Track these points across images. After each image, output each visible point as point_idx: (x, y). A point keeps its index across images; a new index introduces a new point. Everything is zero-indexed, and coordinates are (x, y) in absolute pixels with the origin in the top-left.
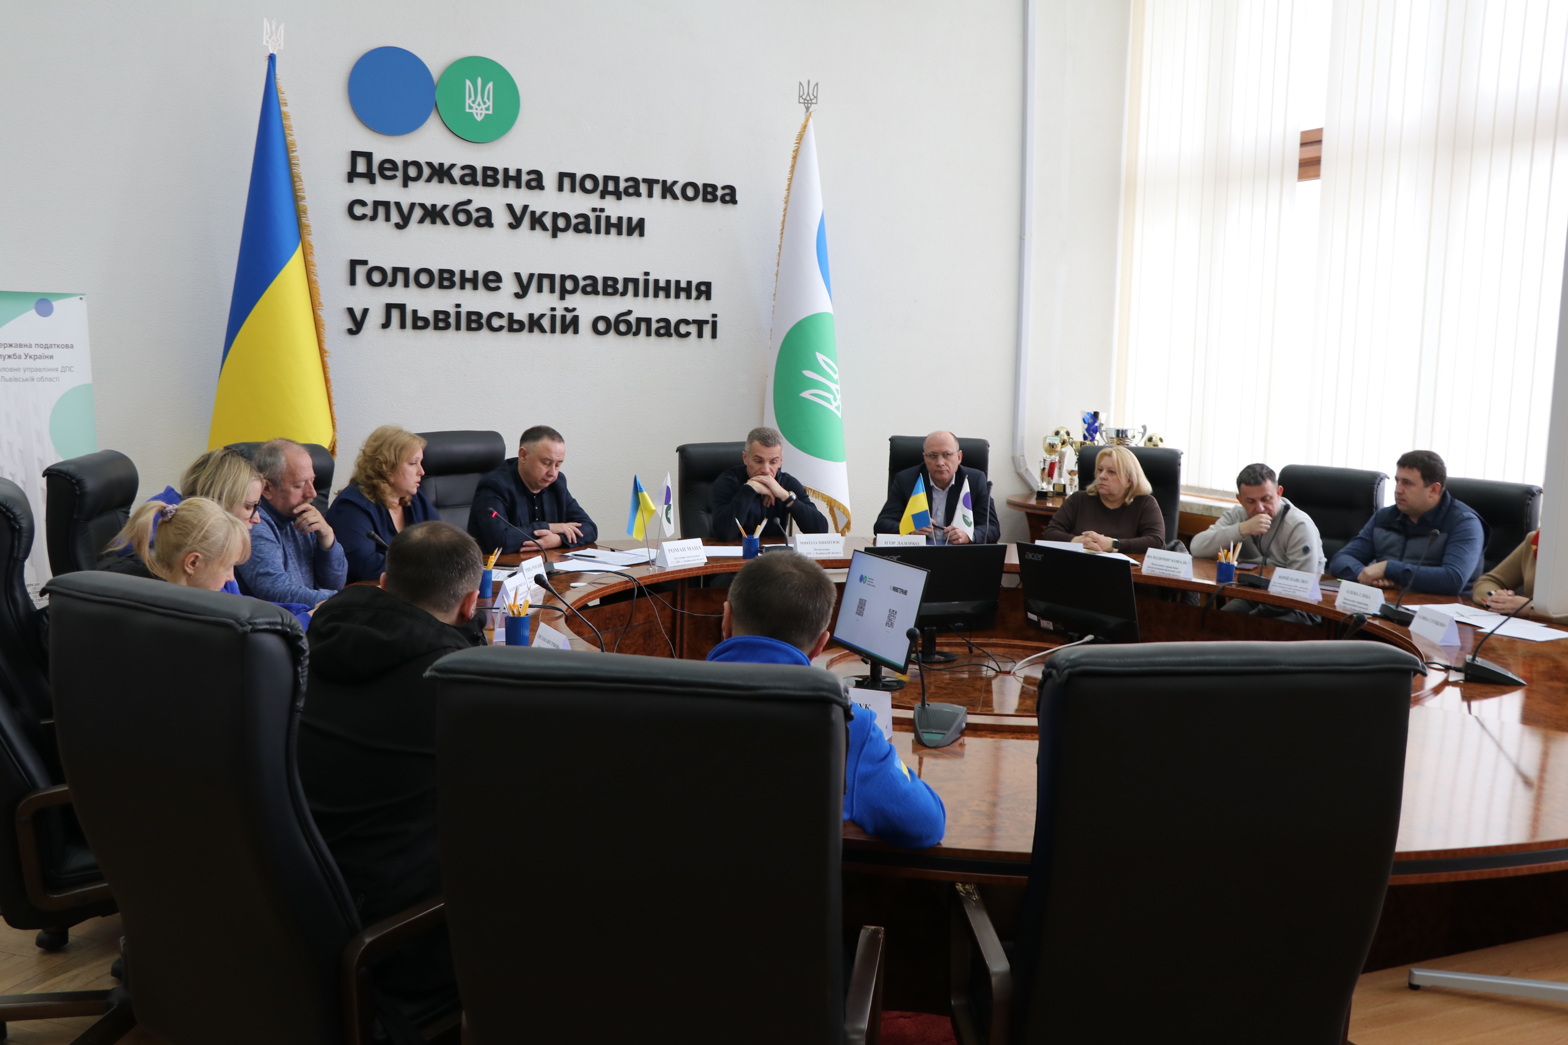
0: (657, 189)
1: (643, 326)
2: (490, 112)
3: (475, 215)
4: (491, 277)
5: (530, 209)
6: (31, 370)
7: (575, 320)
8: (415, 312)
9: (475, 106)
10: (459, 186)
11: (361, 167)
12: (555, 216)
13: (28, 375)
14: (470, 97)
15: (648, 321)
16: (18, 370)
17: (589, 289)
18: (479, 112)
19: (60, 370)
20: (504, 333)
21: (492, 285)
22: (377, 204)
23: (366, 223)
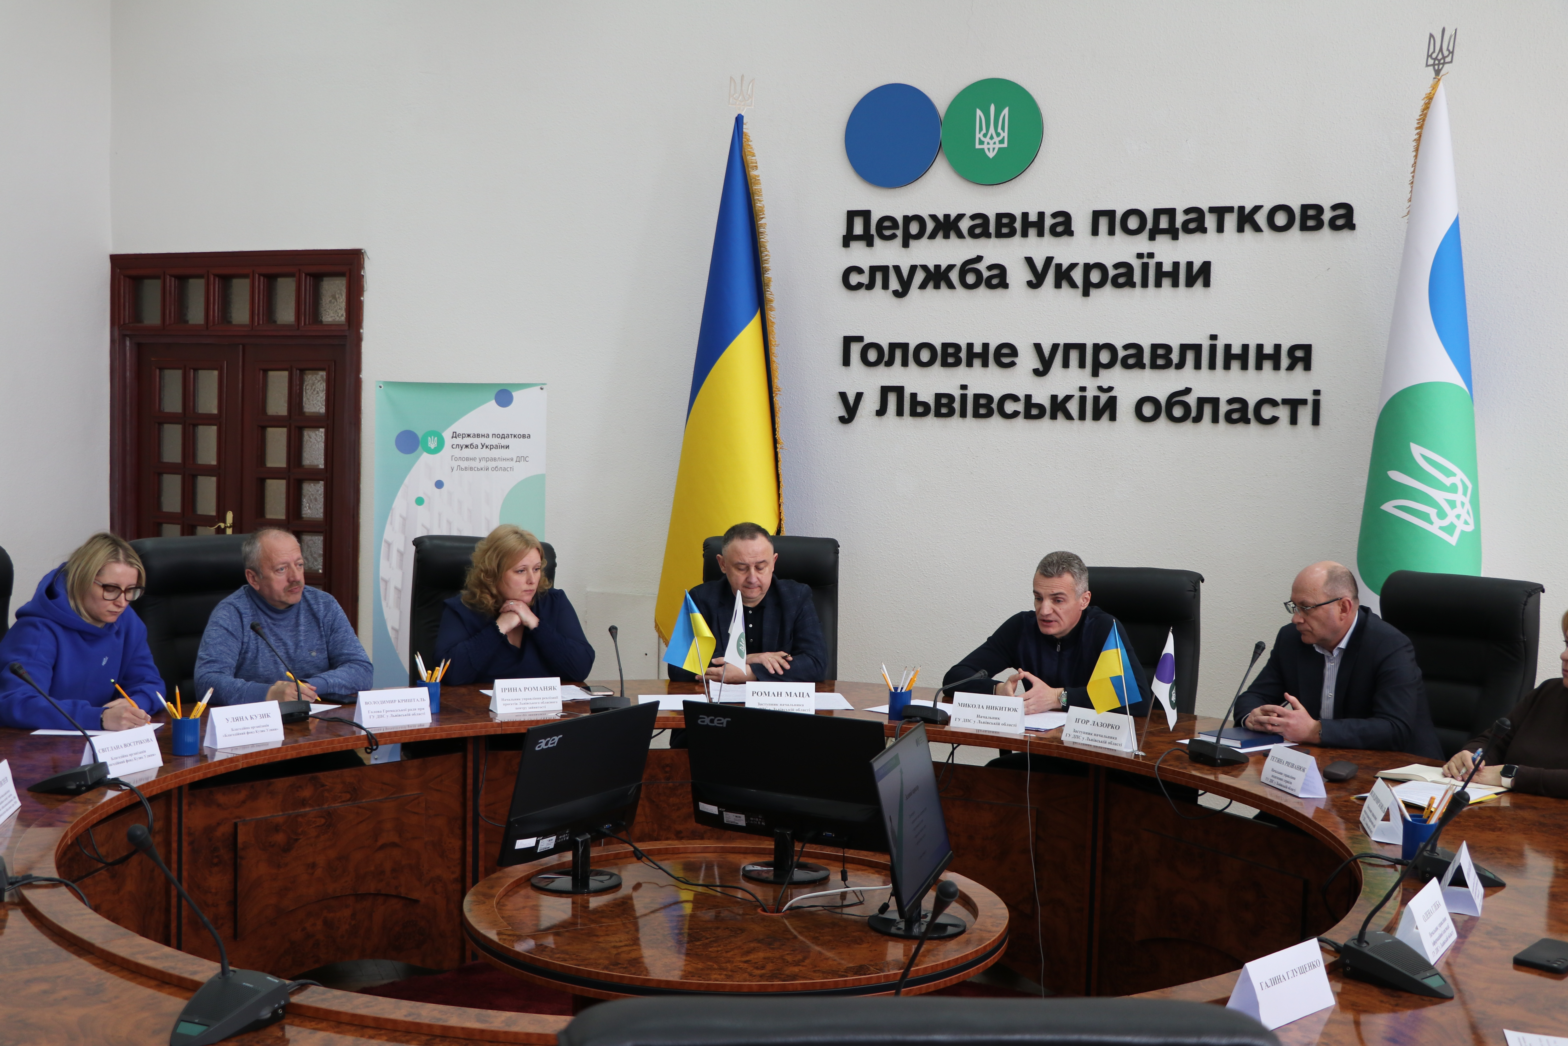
0: (1230, 221)
1: (1208, 410)
2: (1005, 145)
3: (986, 274)
4: (1005, 351)
5: (1055, 262)
6: (487, 460)
7: (1112, 403)
8: (914, 396)
9: (986, 140)
10: (969, 241)
11: (858, 229)
12: (1088, 268)
13: (483, 464)
14: (981, 129)
15: (1215, 402)
16: (474, 459)
17: (1131, 361)
18: (991, 146)
19: (515, 460)
20: (1020, 420)
21: (1006, 360)
22: (873, 270)
23: (862, 292)
